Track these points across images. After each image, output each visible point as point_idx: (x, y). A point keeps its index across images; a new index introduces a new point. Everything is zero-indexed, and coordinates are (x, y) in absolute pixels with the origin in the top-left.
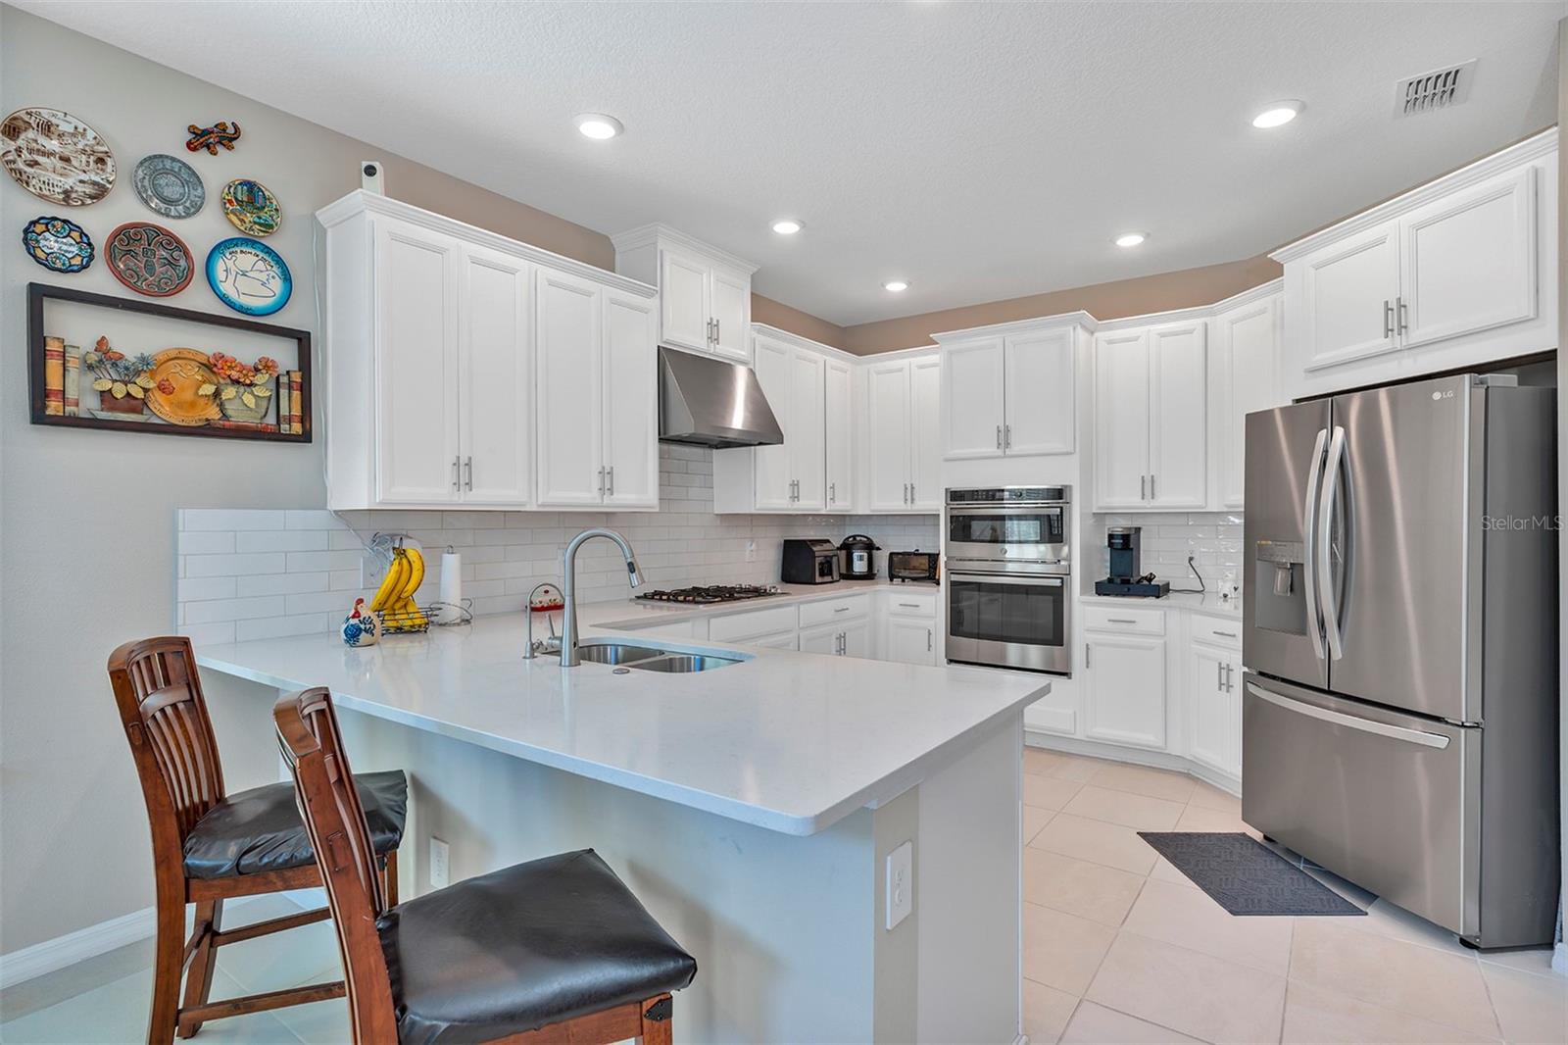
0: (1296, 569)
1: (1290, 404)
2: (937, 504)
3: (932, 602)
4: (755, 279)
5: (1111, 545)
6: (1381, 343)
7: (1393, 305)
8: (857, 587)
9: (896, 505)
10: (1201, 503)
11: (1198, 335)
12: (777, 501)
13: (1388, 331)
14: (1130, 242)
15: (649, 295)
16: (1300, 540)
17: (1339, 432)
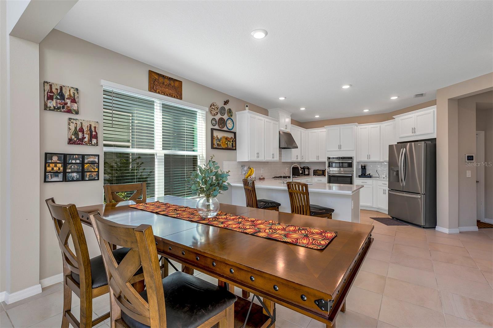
0: (398, 171)
1: (396, 144)
2: (325, 160)
3: (325, 179)
4: (291, 116)
5: (362, 168)
6: (411, 134)
7: (413, 128)
8: (306, 177)
9: (315, 160)
10: (379, 160)
11: (379, 127)
12: (294, 159)
13: (413, 132)
14: (366, 111)
15: (277, 121)
16: (398, 167)
17: (404, 149)
